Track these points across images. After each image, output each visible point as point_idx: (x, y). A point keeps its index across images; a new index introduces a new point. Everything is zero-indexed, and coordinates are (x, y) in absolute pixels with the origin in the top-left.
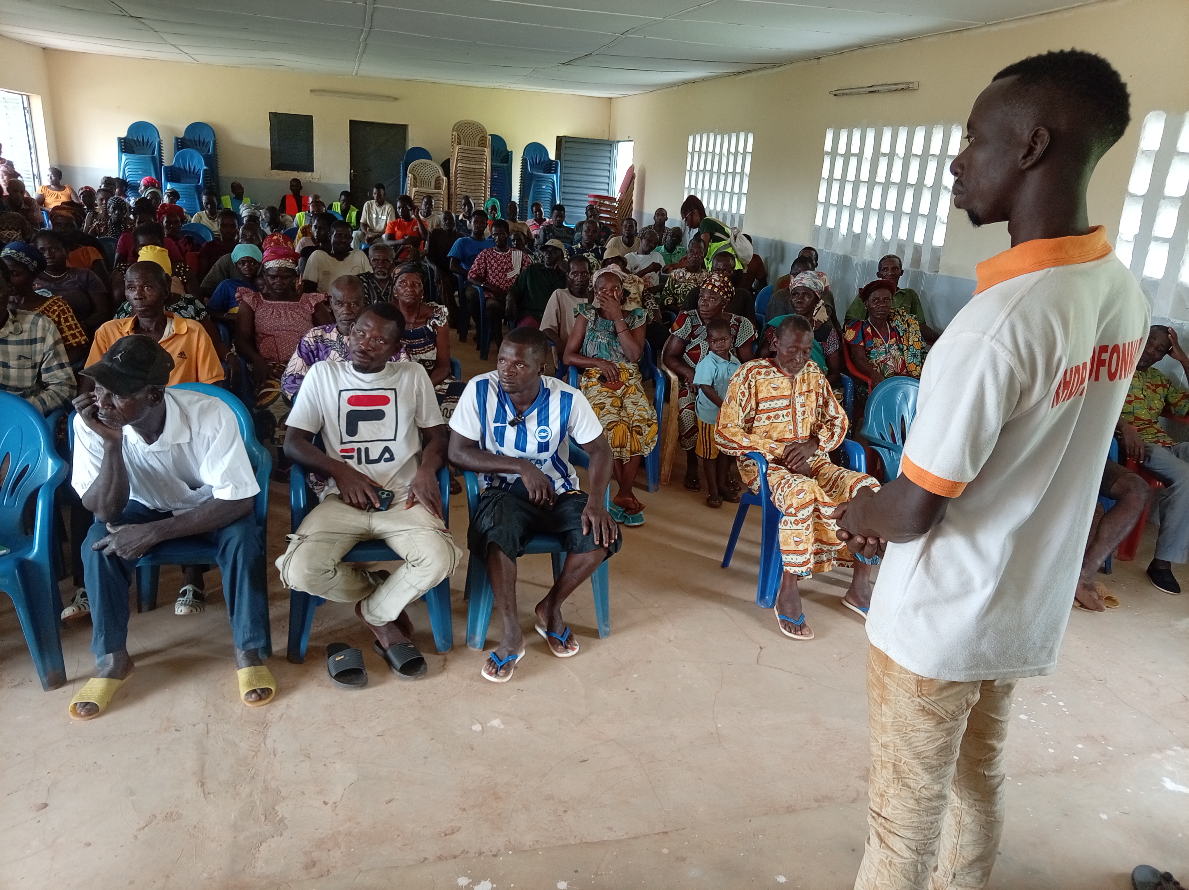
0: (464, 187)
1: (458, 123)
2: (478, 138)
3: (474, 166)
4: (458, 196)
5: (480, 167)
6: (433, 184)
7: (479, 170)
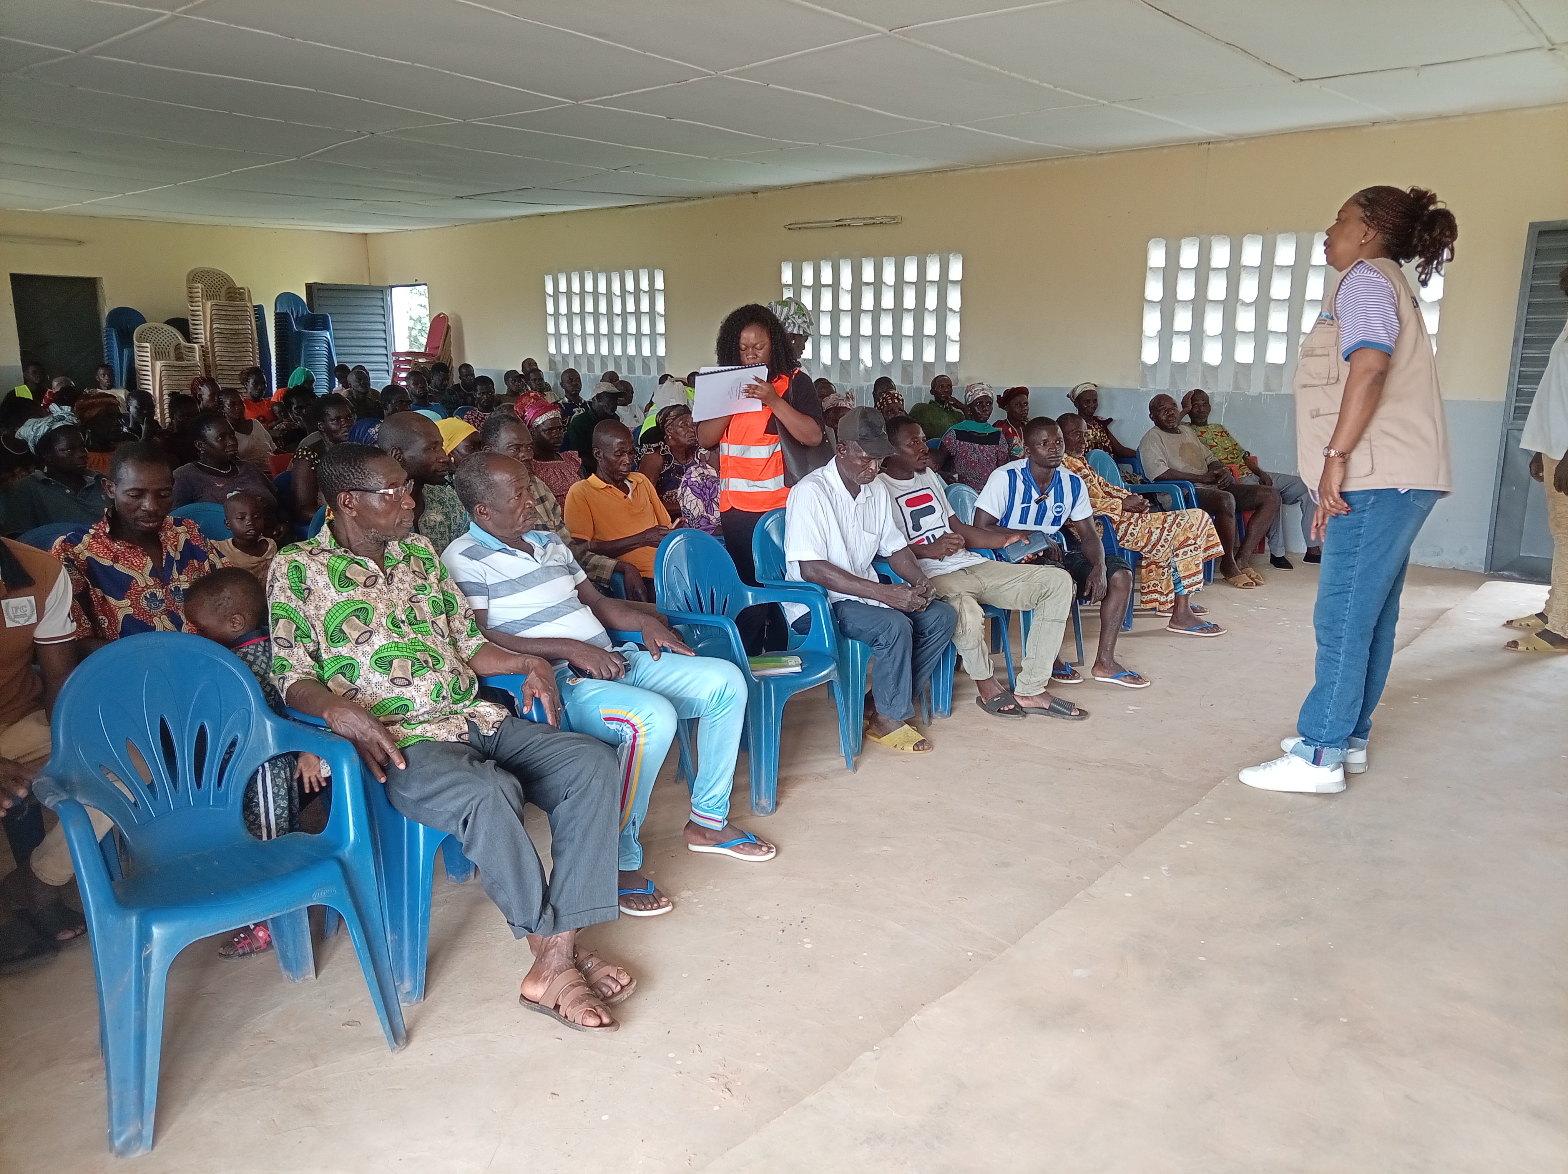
0: (226, 354)
1: (192, 271)
2: (223, 290)
3: (237, 327)
4: (219, 367)
5: (244, 327)
6: (172, 354)
7: (243, 332)
